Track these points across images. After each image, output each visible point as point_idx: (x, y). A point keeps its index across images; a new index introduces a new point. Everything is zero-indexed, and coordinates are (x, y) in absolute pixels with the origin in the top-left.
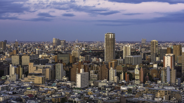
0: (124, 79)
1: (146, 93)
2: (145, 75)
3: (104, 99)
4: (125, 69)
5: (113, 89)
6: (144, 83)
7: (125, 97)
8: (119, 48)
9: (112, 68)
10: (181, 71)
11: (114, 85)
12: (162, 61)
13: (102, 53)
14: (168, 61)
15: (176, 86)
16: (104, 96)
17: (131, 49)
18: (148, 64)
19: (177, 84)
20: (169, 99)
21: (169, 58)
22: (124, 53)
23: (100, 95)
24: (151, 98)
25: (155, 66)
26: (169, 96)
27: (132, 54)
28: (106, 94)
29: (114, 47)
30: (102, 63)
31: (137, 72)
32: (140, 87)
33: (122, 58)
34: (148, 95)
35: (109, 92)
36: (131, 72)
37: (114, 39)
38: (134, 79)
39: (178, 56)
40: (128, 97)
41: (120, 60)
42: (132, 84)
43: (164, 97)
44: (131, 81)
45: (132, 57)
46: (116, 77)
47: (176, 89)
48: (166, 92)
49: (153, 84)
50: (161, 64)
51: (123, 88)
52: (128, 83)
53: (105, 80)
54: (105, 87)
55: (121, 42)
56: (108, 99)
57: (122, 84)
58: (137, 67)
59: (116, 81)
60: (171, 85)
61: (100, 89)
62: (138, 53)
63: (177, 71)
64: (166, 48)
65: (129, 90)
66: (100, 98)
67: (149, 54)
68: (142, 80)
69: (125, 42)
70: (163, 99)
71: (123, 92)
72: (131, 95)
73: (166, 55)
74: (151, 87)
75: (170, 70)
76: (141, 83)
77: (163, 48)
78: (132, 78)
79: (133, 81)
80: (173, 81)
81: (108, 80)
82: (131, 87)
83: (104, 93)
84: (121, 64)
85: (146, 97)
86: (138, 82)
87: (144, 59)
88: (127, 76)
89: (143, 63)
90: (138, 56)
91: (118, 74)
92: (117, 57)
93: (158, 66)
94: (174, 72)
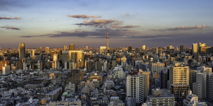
0: (32, 68)
1: (44, 75)
2: (43, 66)
3: (20, 80)
4: (32, 63)
5: (25, 74)
6: (43, 70)
7: (33, 78)
8: (27, 52)
9: (24, 63)
10: (62, 63)
11: (25, 72)
12: (52, 58)
13: (17, 54)
14: (55, 58)
15: (60, 71)
16: (20, 78)
17: (35, 52)
18: (44, 60)
19: (60, 69)
20: (57, 78)
21: (56, 56)
22: (31, 54)
23: (18, 78)
24: (47, 78)
25: (49, 60)
26: (57, 76)
27: (35, 54)
28: (21, 77)
29: (25, 51)
30: (18, 60)
31: (38, 64)
32: (40, 72)
33: (30, 57)
34: (45, 76)
35: (23, 76)
36: (35, 64)
37: (25, 46)
38: (37, 68)
39: (60, 55)
40: (34, 78)
41: (28, 58)
42: (36, 70)
43: (54, 77)
44: (35, 69)
45: (35, 56)
46: (27, 67)
47: (60, 72)
48: (55, 74)
49: (48, 70)
50: (52, 60)
51: (31, 73)
52: (34, 71)
53: (20, 70)
54: (20, 73)
55: (28, 48)
56: (23, 80)
57: (31, 71)
58: (39, 61)
59: (27, 70)
60: (57, 70)
61: (17, 75)
62: (39, 54)
63: (60, 63)
64: (54, 51)
65: (35, 74)
66: (18, 80)
67: (45, 54)
68: (42, 69)
69: (30, 48)
70: (53, 78)
71: (31, 75)
72: (36, 77)
73: (54, 55)
74: (47, 72)
75: (57, 62)
76: (41, 70)
77: (52, 51)
78: (36, 67)
79: (37, 69)
80: (58, 68)
81: (22, 69)
82: (36, 73)
83: (20, 77)
84: (29, 60)
85: (44, 77)
86: (39, 70)
87: (42, 57)
88: (33, 66)
89: (42, 59)
90: (39, 56)
91: (28, 66)
92: (27, 57)
93: (50, 60)
94: (59, 63)
